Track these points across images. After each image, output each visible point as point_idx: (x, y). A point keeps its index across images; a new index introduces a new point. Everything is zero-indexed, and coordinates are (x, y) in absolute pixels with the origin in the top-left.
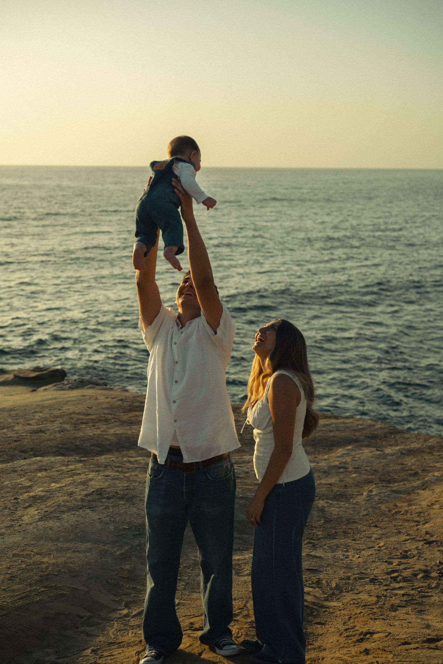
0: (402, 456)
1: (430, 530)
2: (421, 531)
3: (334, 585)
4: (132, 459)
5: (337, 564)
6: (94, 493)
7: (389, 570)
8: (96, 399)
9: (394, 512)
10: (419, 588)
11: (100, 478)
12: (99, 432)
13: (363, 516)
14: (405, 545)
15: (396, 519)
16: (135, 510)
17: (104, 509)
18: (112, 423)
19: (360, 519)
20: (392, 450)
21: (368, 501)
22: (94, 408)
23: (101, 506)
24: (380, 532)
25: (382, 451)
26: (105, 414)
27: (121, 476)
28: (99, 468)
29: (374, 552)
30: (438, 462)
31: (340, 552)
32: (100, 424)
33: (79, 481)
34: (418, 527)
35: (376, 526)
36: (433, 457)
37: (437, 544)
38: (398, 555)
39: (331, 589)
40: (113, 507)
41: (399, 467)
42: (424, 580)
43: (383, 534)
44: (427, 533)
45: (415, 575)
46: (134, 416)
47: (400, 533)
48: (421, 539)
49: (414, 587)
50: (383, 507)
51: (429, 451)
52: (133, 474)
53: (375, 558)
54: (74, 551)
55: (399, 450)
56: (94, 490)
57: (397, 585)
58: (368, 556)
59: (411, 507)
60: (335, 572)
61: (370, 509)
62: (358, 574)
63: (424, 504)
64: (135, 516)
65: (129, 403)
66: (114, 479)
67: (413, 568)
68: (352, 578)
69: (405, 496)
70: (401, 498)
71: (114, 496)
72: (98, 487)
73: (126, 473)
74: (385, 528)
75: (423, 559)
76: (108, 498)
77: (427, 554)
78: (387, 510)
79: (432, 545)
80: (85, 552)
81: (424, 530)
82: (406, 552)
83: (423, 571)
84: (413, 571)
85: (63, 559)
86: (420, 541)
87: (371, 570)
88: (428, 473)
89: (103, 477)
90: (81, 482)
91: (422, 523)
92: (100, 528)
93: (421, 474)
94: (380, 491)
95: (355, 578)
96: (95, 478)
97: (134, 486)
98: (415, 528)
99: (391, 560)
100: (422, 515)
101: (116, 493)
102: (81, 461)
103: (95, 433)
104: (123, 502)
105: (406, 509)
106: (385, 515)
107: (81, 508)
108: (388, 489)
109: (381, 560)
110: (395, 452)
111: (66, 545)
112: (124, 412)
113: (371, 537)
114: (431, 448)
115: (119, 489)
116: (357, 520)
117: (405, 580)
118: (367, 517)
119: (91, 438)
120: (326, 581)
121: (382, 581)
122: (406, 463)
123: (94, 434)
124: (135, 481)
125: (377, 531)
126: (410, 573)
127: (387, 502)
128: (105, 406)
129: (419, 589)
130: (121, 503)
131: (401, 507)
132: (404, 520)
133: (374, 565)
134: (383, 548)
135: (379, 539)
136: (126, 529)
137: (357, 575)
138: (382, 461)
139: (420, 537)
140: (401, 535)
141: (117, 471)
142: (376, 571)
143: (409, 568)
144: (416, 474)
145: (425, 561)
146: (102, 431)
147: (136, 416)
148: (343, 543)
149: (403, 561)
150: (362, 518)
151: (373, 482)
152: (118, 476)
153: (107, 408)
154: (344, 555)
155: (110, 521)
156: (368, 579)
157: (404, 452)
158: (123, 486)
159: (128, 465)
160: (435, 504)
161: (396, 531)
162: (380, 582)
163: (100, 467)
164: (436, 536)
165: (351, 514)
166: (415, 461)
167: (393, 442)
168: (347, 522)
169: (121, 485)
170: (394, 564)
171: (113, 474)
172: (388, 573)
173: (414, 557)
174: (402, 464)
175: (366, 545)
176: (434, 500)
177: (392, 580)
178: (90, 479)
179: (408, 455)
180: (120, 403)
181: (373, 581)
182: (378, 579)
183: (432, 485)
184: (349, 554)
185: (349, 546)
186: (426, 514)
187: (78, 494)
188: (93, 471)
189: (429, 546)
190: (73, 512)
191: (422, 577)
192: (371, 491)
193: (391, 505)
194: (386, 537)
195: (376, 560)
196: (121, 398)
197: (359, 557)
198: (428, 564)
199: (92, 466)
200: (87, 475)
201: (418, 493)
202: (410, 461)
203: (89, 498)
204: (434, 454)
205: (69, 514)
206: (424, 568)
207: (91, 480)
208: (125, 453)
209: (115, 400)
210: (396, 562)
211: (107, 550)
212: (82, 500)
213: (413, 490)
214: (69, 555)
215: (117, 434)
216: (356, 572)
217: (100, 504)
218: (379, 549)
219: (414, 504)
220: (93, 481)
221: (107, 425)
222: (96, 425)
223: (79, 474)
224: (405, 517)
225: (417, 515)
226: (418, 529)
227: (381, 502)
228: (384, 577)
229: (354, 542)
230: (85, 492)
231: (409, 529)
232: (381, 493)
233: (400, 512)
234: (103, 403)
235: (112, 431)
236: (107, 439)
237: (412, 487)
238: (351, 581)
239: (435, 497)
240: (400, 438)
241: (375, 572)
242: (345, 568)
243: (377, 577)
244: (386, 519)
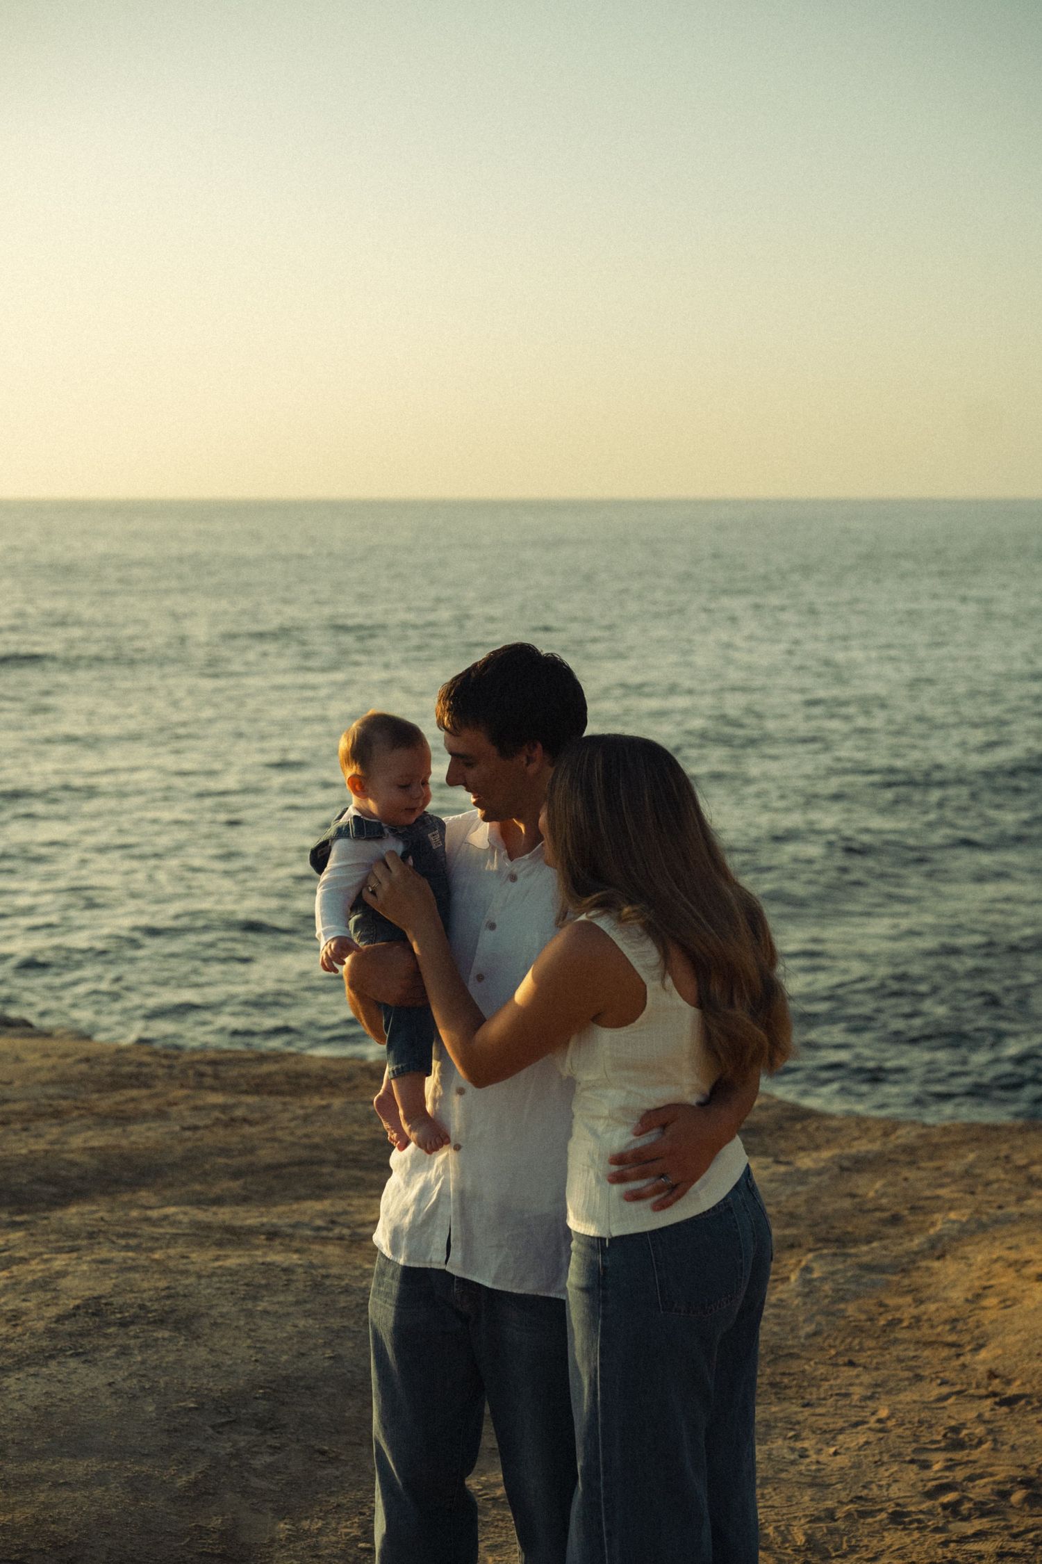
0: (846, 1174)
1: (998, 1366)
2: (974, 1370)
3: (800, 1539)
4: (154, 1214)
5: (783, 1475)
6: (81, 1311)
7: (931, 1484)
8: (18, 1059)
9: (882, 1322)
10: (1028, 1531)
11: (85, 1267)
12: (40, 1146)
13: (808, 1336)
14: (947, 1413)
15: (896, 1341)
16: (202, 1353)
17: (117, 1356)
18: (74, 1120)
19: (803, 1345)
20: (815, 1161)
21: (807, 1295)
22: (17, 1083)
23: (107, 1349)
24: (866, 1379)
25: (788, 1163)
26: (50, 1097)
27: (142, 1259)
28: (71, 1241)
29: (873, 1437)
30: (942, 1186)
31: (780, 1442)
32: (41, 1125)
33: (30, 1278)
34: (962, 1359)
35: (851, 1364)
36: (922, 1174)
37: (1029, 1403)
38: (938, 1442)
39: (797, 1550)
40: (145, 1346)
41: (847, 1203)
42: (1032, 1507)
43: (877, 1385)
44: (992, 1375)
45: (1005, 1495)
46: (126, 1101)
47: (919, 1378)
48: (983, 1391)
49: (1015, 1530)
50: (851, 1309)
51: (908, 1159)
52: (172, 1252)
53: (881, 1453)
54: (56, 1485)
55: (832, 1158)
56: (78, 1302)
57: (969, 1528)
58: (860, 1449)
59: (922, 1308)
60: (789, 1499)
61: (818, 1318)
62: (851, 1501)
63: (957, 1295)
64: (209, 1370)
65: (109, 1068)
66: (126, 1269)
67: (991, 1475)
68: (839, 1514)
69: (895, 1278)
70: (888, 1283)
71: (136, 1316)
72: (87, 1293)
73: (152, 1250)
74: (877, 1369)
75: (1006, 1448)
76: (124, 1324)
77: (1013, 1435)
78: (863, 1317)
79: (1017, 1407)
80: (86, 1484)
81: (982, 1369)
82: (955, 1430)
83: (1021, 1482)
84: (994, 1482)
85: (30, 1511)
86: (981, 1397)
87: (880, 1487)
88: (925, 1214)
89: (94, 1266)
90: (34, 1281)
91: (969, 1348)
92: (116, 1410)
93: (910, 1218)
94: (831, 1269)
95: (849, 1515)
96: (70, 1269)
97: (187, 1286)
98: (956, 1363)
99: (923, 1457)
100: (960, 1326)
101: (142, 1307)
102: (14, 1225)
103: (33, 1148)
104: (167, 1334)
105: (914, 1311)
106: (862, 1331)
107: (52, 1357)
108: (849, 1261)
109: (896, 1456)
110: (822, 1164)
111: (31, 1467)
112: (99, 1091)
113: (847, 1395)
114: (909, 1150)
115: (145, 1295)
116: (795, 1350)
117: (982, 1510)
118: (819, 1340)
119: (27, 1162)
120: (776, 1528)
121: (921, 1516)
122: (860, 1192)
123: (31, 1152)
124: (185, 1273)
125: (858, 1376)
126: (988, 1490)
127: (857, 1296)
128: (44, 1076)
129: (1031, 1535)
130: (160, 1335)
131: (898, 1308)
132: (918, 1342)
133: (883, 1473)
134: (891, 1423)
135: (871, 1398)
136: (191, 1409)
137: (850, 1506)
138: (799, 1188)
139: (978, 1387)
140: (924, 1385)
141: (127, 1248)
142: (894, 1487)
143: (981, 1476)
144: (895, 1220)
145: (1014, 1454)
146: (52, 1143)
147: (133, 1100)
148: (781, 1415)
149: (959, 1455)
150: (807, 1343)
151: (800, 1246)
152: (133, 1260)
153: (52, 1083)
154: (792, 1450)
155: (143, 1389)
156: (884, 1515)
157: (846, 1164)
158: (156, 1289)
159: (147, 1230)
160: (986, 1297)
161: (907, 1374)
162: (919, 1521)
163: (76, 1237)
164: (1018, 1383)
165: (775, 1334)
166: (884, 1186)
167: (803, 1140)
168: (772, 1357)
169: (150, 1285)
170: (936, 1467)
171: (118, 1255)
172: (931, 1495)
173: (980, 1443)
174: (853, 1196)
175: (842, 1416)
176: (977, 1283)
177: (947, 1512)
178: (57, 1272)
179: (859, 1171)
180: (84, 1067)
181: (898, 1518)
182: (908, 1514)
183: (955, 1244)
184: (806, 1444)
185: (798, 1423)
186: (972, 1322)
187: (34, 1315)
188: (60, 1250)
189: (1012, 1411)
190: (32, 1370)
191: (1026, 1500)
192: (807, 1269)
193: (870, 1304)
194: (889, 1393)
195: (885, 1458)
196: (82, 1055)
197: (836, 1453)
198: (1026, 1461)
199: (52, 1237)
200: (47, 1261)
201: (928, 1269)
202: (871, 1187)
203: (68, 1326)
204: (923, 1165)
205: (21, 1375)
206: (1019, 1473)
207: (62, 1274)
208: (126, 1197)
209: (69, 1060)
210: (938, 1461)
211: (149, 1477)
212: (51, 1333)
213: (914, 1262)
214: (42, 1497)
215: (92, 1149)
216: (843, 1495)
217: (102, 1341)
218: (879, 1426)
219: (929, 1299)
220: (70, 1277)
221: (60, 1125)
222: (32, 1126)
223: (23, 1260)
224: (918, 1334)
225: (948, 1327)
226: (964, 1366)
227: (841, 1296)
228: (924, 1506)
229: (807, 1411)
230: (52, 1312)
231: (939, 1368)
232: (833, 1273)
233: (900, 1321)
234: (39, 1069)
235: (77, 1141)
236: (73, 1164)
237: (907, 1253)
238: (841, 1525)
239: (979, 1278)
240: (818, 1129)
241: (894, 1491)
242: (811, 1485)
243: (905, 1506)
244: (870, 1343)
